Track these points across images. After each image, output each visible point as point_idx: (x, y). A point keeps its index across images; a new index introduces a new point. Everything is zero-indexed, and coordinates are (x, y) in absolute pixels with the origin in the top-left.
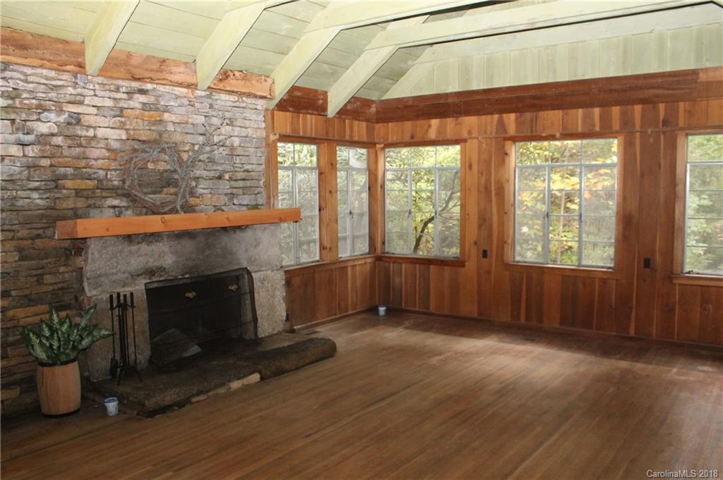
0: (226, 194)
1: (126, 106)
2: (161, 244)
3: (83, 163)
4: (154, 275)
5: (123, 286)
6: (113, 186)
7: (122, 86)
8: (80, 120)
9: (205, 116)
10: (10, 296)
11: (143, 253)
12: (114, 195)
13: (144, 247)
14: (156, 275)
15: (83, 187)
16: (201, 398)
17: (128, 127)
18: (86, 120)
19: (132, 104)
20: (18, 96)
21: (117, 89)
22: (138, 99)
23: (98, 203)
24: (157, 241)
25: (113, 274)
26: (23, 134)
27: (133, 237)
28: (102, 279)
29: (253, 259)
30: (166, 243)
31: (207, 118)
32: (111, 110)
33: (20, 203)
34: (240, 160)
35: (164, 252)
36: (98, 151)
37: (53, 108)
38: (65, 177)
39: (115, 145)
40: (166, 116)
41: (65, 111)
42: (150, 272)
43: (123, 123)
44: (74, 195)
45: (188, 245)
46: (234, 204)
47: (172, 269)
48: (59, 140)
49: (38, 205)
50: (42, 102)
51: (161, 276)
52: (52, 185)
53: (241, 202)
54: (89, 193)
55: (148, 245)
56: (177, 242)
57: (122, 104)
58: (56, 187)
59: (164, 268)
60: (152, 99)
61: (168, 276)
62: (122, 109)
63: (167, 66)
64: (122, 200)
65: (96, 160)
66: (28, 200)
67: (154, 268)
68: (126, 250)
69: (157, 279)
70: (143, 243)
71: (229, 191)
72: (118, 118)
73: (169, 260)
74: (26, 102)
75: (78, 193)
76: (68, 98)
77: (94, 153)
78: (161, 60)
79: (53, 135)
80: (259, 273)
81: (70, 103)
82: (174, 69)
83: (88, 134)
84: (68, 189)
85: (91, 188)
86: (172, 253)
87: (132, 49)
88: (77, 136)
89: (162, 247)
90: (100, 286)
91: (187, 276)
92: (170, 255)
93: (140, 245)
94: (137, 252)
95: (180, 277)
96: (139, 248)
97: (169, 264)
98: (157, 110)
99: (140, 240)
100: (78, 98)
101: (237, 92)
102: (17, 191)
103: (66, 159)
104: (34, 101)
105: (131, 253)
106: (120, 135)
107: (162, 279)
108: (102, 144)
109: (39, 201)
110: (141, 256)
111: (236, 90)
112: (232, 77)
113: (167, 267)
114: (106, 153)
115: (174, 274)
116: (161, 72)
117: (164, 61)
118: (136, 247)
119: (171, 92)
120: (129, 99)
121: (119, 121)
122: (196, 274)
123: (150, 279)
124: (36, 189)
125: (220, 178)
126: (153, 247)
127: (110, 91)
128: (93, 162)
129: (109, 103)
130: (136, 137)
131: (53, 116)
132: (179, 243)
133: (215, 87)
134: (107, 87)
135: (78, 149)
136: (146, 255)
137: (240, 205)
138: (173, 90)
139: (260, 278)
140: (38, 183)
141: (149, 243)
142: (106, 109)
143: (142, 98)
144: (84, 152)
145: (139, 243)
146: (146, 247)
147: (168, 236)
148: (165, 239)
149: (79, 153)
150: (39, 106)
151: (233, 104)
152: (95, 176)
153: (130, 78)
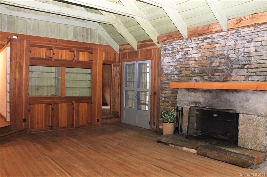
0: (244, 76)
1: (201, 45)
2: (199, 93)
3: (188, 66)
4: (197, 104)
5: (187, 106)
6: (195, 73)
7: (200, 39)
8: (187, 53)
9: (234, 41)
10: (169, 103)
11: (192, 96)
12: (196, 76)
13: (193, 94)
14: (198, 104)
15: (187, 73)
16: (173, 146)
17: (201, 52)
18: (189, 52)
19: (203, 44)
20: (174, 49)
21: (198, 40)
22: (205, 41)
23: (191, 78)
24: (197, 92)
25: (184, 101)
26: (174, 59)
27: (190, 90)
28: (181, 102)
29: (244, 107)
30: (200, 93)
31: (235, 42)
32: (197, 47)
33: (172, 78)
34: (254, 58)
35: (200, 97)
36: (192, 61)
37: (181, 51)
38: (183, 70)
39: (197, 59)
40: (216, 45)
41: (184, 51)
42: (196, 103)
43: (200, 51)
44: (185, 76)
45: (208, 95)
46: (249, 80)
47: (203, 103)
48: (182, 60)
49: (176, 79)
50: (179, 50)
51: (199, 105)
52: (179, 73)
53: (253, 79)
54: (188, 75)
55: (194, 93)
56: (204, 93)
57: (200, 45)
58: (181, 73)
59: (200, 103)
60: (210, 40)
61: (201, 106)
62: (200, 46)
63: (211, 27)
64: (198, 78)
65: (191, 64)
66: (174, 77)
67: (197, 102)
68: (187, 94)
69: (198, 106)
70: (193, 92)
71: (247, 74)
72: (199, 50)
73: (201, 100)
74: (175, 50)
75: (186, 75)
76: (185, 47)
77: (191, 62)
78: (209, 25)
79: (180, 58)
80: (248, 115)
81: (185, 48)
82: (214, 27)
83: (189, 57)
84: (183, 74)
85: (189, 73)
86: (202, 97)
87: (198, 25)
88: (187, 58)
89: (199, 94)
90: (181, 104)
91: (207, 107)
92: (202, 98)
93: (191, 93)
94: (190, 95)
95: (205, 107)
96: (191, 94)
97: (202, 101)
98: (212, 44)
99: (192, 91)
100: (187, 46)
101: (246, 26)
102: (172, 75)
103: (183, 65)
104: (177, 50)
105: (189, 95)
106: (198, 55)
107: (199, 106)
108: (193, 59)
109: (176, 78)
110: (191, 96)
111: (245, 25)
112: (244, 20)
113: (201, 102)
114: (194, 62)
115: (203, 105)
116: (209, 30)
117: (210, 25)
118: (190, 93)
119: (218, 35)
120: (202, 42)
121: (199, 51)
122: (211, 108)
123: (195, 105)
124: (176, 74)
125: (242, 68)
126: (196, 94)
127: (196, 41)
128: (191, 65)
129: (196, 45)
130: (204, 55)
131: (181, 53)
132: (205, 94)
133: (233, 28)
134: (195, 40)
135: (186, 62)
136: (193, 96)
137: (252, 81)
138: (219, 34)
139: (248, 118)
140: (176, 73)
141: (195, 92)
142: (195, 48)
143: (206, 41)
144: (188, 62)
145: (191, 92)
146: (193, 93)
147: (202, 91)
148: (200, 92)
149: (187, 63)
150: (178, 51)
151: (250, 32)
152: (191, 70)
153: (198, 35)
